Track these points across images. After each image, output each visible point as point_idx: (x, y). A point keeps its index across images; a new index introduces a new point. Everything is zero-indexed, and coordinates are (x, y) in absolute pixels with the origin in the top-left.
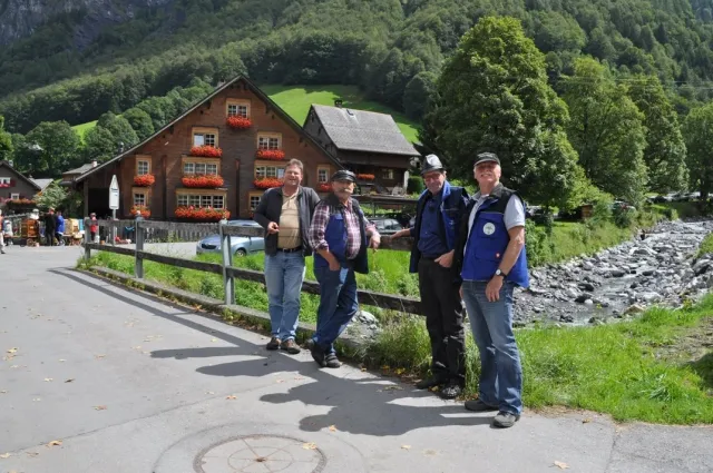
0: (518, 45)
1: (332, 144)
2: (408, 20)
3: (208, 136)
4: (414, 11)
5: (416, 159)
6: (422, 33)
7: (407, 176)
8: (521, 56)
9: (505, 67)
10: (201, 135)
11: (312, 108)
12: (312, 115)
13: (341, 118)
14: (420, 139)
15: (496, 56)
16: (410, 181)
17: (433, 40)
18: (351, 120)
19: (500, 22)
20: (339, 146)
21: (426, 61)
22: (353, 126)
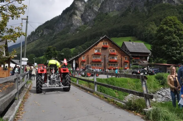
0: (176, 23)
1: (129, 51)
2: (148, 19)
3: (98, 50)
4: (149, 17)
5: (151, 54)
6: (151, 22)
7: (148, 58)
8: (178, 26)
9: (173, 29)
10: (97, 50)
11: (123, 42)
12: (123, 44)
13: (131, 44)
14: (151, 48)
15: (170, 26)
16: (149, 59)
17: (154, 24)
18: (133, 45)
19: (171, 18)
20: (130, 51)
21: (153, 29)
22: (133, 46)
